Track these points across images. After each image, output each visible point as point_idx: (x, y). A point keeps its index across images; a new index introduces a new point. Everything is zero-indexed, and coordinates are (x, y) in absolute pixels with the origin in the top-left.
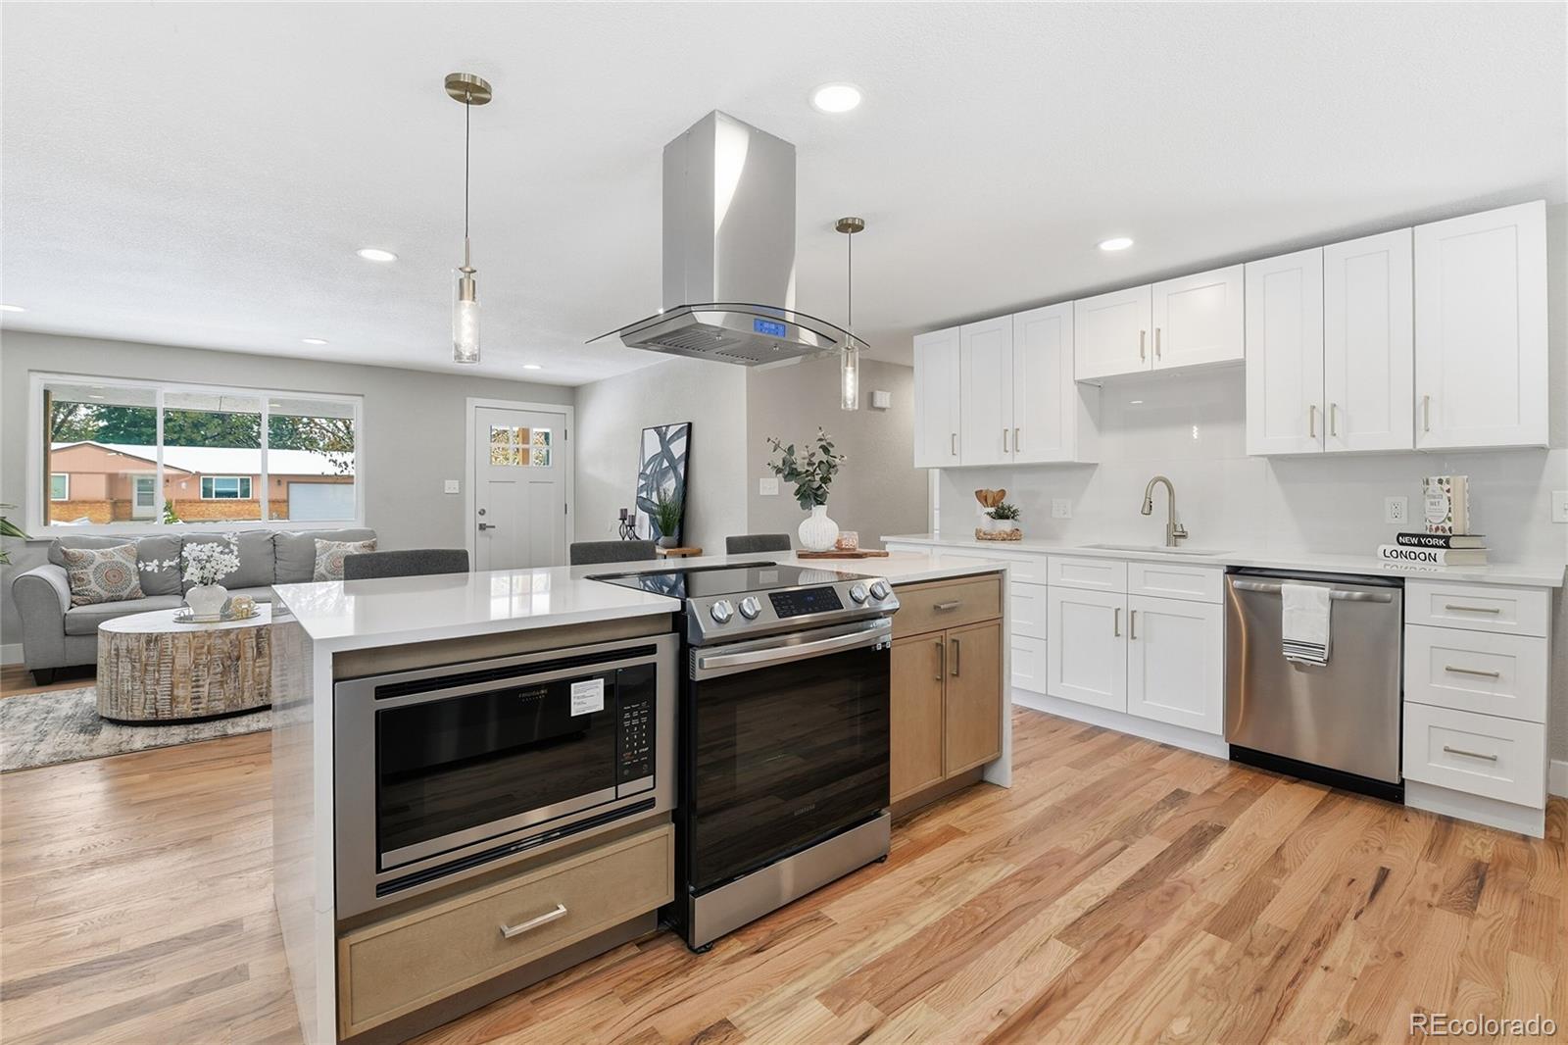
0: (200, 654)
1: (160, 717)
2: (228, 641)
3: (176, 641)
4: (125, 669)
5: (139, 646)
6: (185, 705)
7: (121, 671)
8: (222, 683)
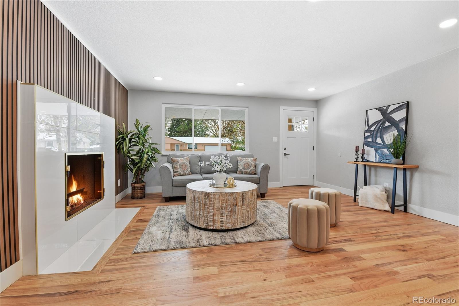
0: (223, 203)
1: (209, 228)
2: (233, 198)
3: (215, 196)
4: (197, 206)
5: (202, 196)
6: (218, 224)
7: (196, 206)
8: (231, 216)
